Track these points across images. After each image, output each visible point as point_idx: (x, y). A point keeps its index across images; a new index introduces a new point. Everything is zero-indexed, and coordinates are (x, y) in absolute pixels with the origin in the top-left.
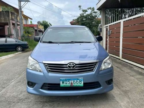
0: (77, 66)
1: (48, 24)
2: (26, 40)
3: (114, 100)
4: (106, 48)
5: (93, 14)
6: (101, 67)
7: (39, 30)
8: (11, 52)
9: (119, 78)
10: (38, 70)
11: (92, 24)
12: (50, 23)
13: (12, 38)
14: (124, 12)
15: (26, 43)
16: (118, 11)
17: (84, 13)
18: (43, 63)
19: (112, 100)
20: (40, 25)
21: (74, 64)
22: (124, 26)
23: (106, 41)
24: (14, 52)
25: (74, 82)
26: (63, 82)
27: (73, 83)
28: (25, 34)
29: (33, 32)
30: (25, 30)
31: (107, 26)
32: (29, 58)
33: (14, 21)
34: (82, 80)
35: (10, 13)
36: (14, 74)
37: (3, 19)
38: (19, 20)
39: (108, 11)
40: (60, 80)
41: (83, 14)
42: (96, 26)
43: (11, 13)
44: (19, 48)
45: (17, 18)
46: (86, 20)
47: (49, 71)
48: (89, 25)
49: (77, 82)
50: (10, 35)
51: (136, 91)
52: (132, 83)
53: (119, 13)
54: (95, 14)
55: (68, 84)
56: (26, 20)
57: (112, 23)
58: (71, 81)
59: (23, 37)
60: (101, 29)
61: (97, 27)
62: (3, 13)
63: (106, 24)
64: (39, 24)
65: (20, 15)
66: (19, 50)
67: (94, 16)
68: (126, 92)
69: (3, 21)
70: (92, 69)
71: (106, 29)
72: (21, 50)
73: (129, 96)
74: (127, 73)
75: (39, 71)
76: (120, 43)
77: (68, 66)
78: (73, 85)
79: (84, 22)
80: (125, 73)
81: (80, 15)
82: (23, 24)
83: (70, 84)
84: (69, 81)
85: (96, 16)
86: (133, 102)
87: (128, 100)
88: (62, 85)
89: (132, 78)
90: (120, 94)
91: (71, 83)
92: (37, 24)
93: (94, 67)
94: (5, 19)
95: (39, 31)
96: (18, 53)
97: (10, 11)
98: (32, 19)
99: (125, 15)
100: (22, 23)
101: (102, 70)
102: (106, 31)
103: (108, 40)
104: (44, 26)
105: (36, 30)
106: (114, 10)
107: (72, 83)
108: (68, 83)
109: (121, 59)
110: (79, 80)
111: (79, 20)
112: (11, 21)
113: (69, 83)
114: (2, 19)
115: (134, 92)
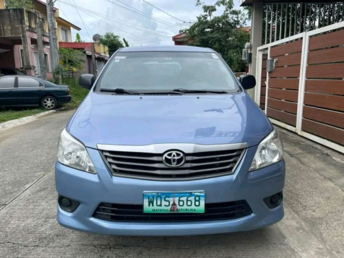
0: (189, 158)
1: (119, 42)
2: (65, 81)
3: (284, 244)
4: (262, 104)
5: (230, 16)
6: (253, 163)
7: (97, 56)
8: (28, 111)
9: (296, 182)
10: (86, 168)
11: (227, 42)
12: (124, 39)
13: (30, 75)
14: (309, 12)
15: (65, 87)
16: (294, 9)
17: (207, 13)
18: (98, 149)
19: (279, 246)
20: (99, 44)
21: (182, 155)
22: (311, 49)
23: (263, 86)
24: (36, 110)
25: (179, 201)
26: (151, 202)
27: (177, 203)
28: (61, 66)
29: (81, 61)
30: (62, 55)
31: (267, 49)
32: (62, 134)
33: (36, 33)
34: (202, 196)
35: (25, 13)
36: (31, 168)
37: (9, 28)
38: (47, 31)
39: (269, 9)
40: (144, 196)
41: (205, 17)
42: (237, 47)
43: (29, 13)
44: (48, 100)
45: (41, 26)
46: (212, 32)
47: (115, 170)
48: (220, 44)
49: (187, 201)
50: (26, 69)
51: (340, 220)
52: (329, 198)
53: (298, 14)
54: (235, 16)
55: (164, 206)
56: (66, 31)
57: (278, 39)
58: (171, 199)
59: (58, 73)
60: (250, 55)
61: (238, 49)
62: (7, 13)
63: (263, 43)
64: (98, 42)
65: (49, 19)
66: (49, 107)
67: (232, 21)
68: (313, 223)
69: (8, 35)
70: (228, 167)
71: (263, 55)
72: (52, 106)
73: (321, 234)
74: (316, 170)
75: (87, 170)
76: (298, 93)
77: (166, 158)
78: (177, 210)
79: (206, 37)
80: (311, 171)
81: (197, 20)
82: (58, 41)
83: (170, 206)
84: (167, 199)
85: (238, 22)
86: (334, 252)
87: (321, 246)
88: (147, 208)
89: (330, 184)
90: (298, 229)
91: (172, 203)
92: (93, 41)
93: (235, 162)
94: (13, 29)
95: (96, 59)
96: (47, 112)
97: (25, 9)
98: (79, 29)
99: (311, 20)
100: (55, 39)
101: (254, 170)
102: (263, 60)
103: (267, 83)
104: (109, 47)
105: (89, 57)
106: (285, 6)
107: (174, 204)
108: (164, 203)
109: (300, 132)
110: (194, 195)
111: (195, 32)
112: (28, 34)
113: (167, 203)
114: (5, 28)
115: (335, 223)
